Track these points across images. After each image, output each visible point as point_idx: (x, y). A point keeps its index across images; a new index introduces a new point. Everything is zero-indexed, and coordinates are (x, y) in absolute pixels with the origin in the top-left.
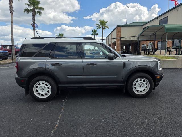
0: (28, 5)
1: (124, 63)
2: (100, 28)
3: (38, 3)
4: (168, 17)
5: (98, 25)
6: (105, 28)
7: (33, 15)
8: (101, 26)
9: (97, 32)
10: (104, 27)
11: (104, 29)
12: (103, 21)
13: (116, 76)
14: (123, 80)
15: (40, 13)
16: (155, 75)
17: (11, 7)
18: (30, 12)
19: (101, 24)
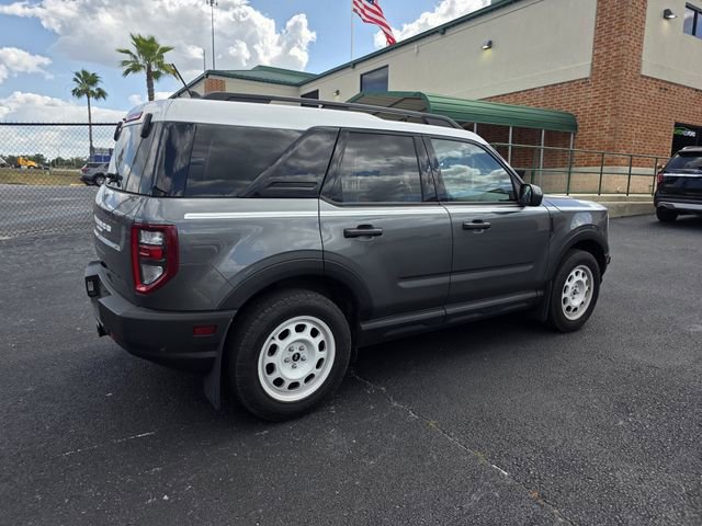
1: (552, 219)
2: (136, 68)
4: (387, 66)
6: (163, 72)
8: (141, 61)
9: (99, 85)
10: (157, 70)
11: (157, 75)
12: (152, 40)
13: (531, 267)
19: (140, 53)
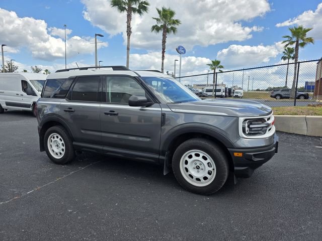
0: (157, 20)
1: (163, 115)
2: (292, 43)
3: (172, 14)
5: (287, 39)
6: (306, 42)
7: (163, 35)
8: (294, 39)
10: (302, 42)
11: (303, 45)
13: (148, 140)
14: (161, 149)
15: (174, 30)
16: (229, 149)
17: (129, 27)
18: (160, 31)
19: (294, 35)
